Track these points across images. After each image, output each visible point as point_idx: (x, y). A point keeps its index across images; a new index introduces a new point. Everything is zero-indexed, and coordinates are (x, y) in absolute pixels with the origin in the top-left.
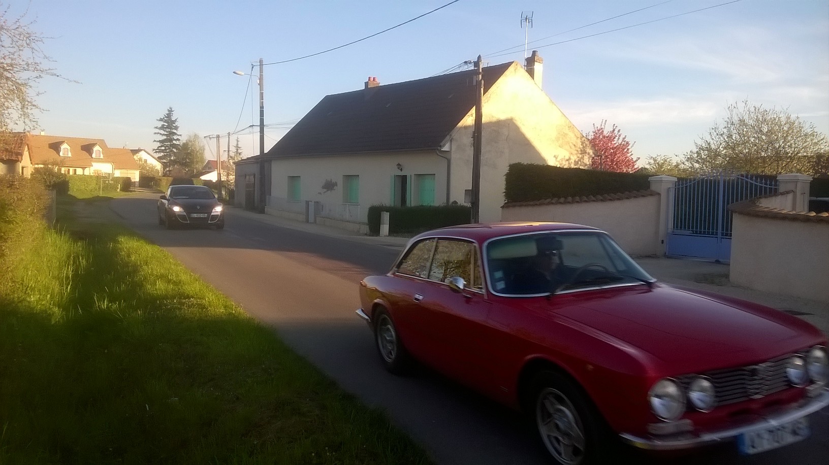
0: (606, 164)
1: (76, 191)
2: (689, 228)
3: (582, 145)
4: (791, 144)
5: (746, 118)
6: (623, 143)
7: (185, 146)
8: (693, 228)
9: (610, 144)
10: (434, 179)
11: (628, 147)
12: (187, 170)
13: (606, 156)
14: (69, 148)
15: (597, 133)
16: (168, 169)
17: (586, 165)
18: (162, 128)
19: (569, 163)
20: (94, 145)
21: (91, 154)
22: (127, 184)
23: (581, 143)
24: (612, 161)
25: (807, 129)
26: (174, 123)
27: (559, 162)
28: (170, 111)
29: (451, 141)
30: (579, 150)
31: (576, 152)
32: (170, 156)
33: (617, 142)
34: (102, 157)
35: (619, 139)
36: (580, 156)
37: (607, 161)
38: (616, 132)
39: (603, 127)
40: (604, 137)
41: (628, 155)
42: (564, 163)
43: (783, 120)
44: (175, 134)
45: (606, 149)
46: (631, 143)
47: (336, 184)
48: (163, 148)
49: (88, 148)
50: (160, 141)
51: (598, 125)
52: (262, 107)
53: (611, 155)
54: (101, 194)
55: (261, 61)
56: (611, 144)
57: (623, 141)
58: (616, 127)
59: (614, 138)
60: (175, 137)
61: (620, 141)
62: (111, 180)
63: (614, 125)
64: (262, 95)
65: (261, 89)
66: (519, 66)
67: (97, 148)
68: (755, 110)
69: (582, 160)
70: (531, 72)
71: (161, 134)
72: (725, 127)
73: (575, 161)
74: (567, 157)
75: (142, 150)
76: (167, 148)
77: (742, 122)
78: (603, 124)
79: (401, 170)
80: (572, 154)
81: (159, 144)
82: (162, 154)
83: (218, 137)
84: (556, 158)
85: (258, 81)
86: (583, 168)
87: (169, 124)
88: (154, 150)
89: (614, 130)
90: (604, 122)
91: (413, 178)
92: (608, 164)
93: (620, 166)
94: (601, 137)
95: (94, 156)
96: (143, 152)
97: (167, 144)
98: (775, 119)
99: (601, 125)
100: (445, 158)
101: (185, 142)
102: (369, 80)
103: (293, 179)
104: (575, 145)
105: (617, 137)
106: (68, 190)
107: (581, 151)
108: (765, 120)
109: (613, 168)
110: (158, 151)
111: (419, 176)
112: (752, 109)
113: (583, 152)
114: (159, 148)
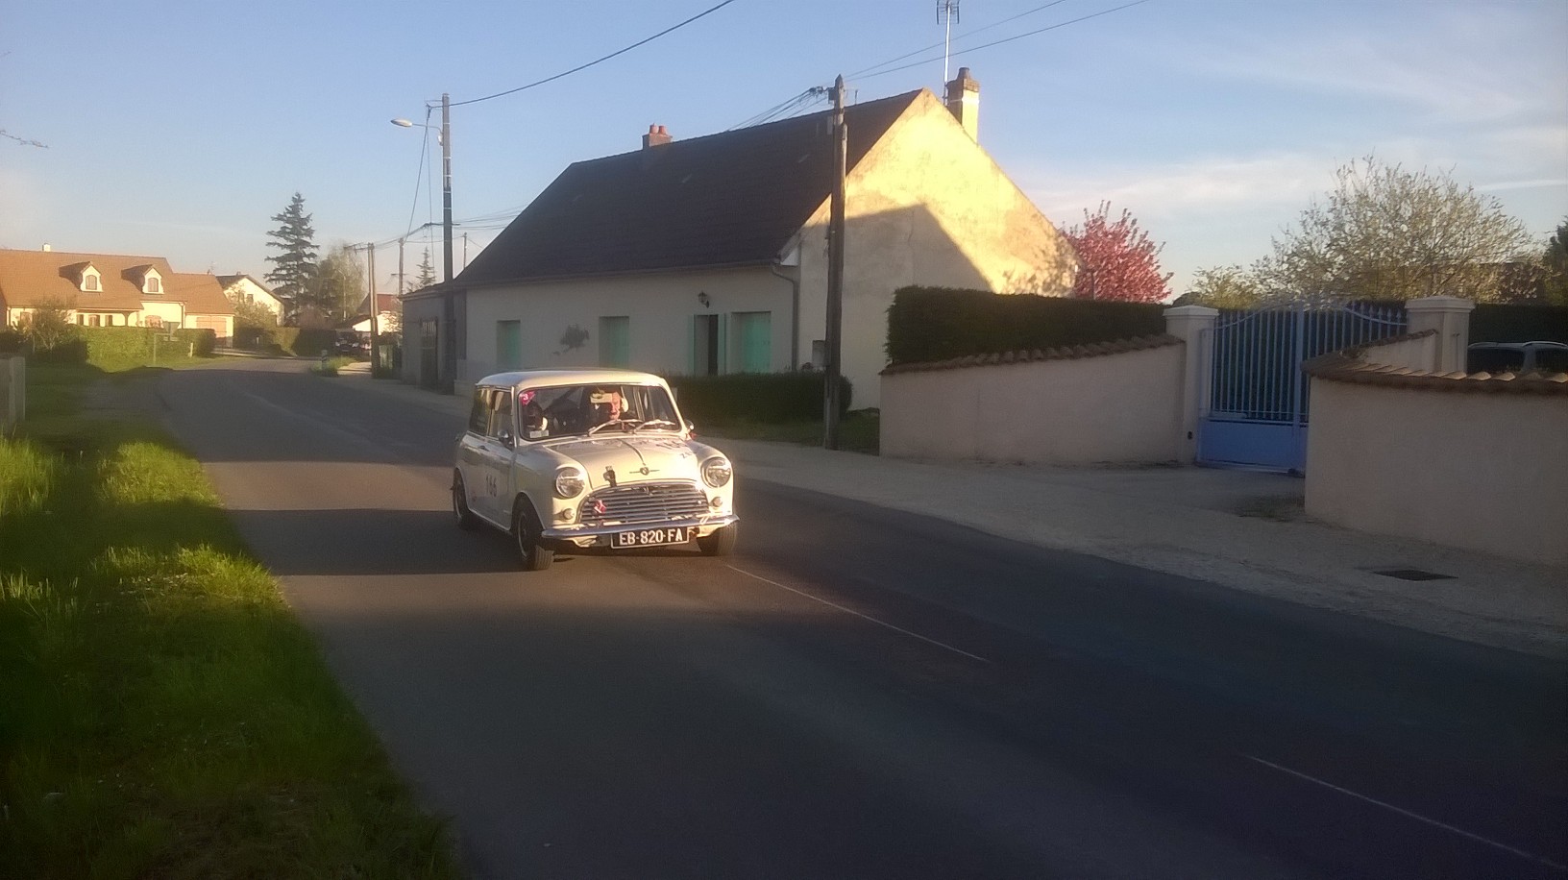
0: (1107, 287)
1: (101, 357)
2: (1239, 408)
3: (1057, 250)
4: (1456, 241)
5: (1371, 192)
6: (1142, 245)
7: (326, 267)
8: (1246, 408)
9: (1116, 248)
10: (769, 321)
11: (1152, 254)
12: (330, 312)
13: (1109, 272)
14: (98, 275)
15: (1091, 228)
16: (293, 312)
17: (1065, 289)
18: (282, 233)
19: (1033, 287)
20: (146, 268)
21: (140, 286)
22: (207, 342)
23: (1055, 248)
24: (1121, 280)
25: (1486, 211)
26: (306, 224)
27: (1013, 284)
28: (298, 201)
29: (800, 247)
30: (1052, 260)
31: (1047, 265)
32: (298, 287)
33: (1130, 243)
34: (161, 290)
35: (1133, 237)
36: (1055, 272)
37: (1109, 280)
38: (1128, 223)
39: (1102, 214)
40: (1106, 234)
41: (1151, 268)
42: (1023, 287)
43: (1442, 192)
44: (307, 244)
45: (1109, 257)
46: (1157, 245)
47: (585, 335)
48: (284, 272)
49: (134, 275)
50: (278, 259)
51: (1094, 211)
52: (447, 189)
53: (1117, 268)
54: (154, 362)
55: (445, 99)
56: (1120, 247)
57: (1141, 241)
58: (1129, 214)
59: (1125, 236)
60: (307, 251)
61: (1135, 242)
62: (175, 335)
63: (1125, 210)
64: (447, 164)
65: (446, 152)
66: (932, 98)
67: (151, 275)
68: (1388, 175)
69: (1058, 281)
70: (956, 110)
71: (279, 245)
72: (1331, 211)
73: (1044, 283)
74: (1029, 276)
75: (243, 276)
76: (292, 271)
77: (1363, 198)
78: (1103, 210)
79: (708, 304)
80: (1038, 268)
81: (275, 265)
82: (282, 284)
83: (371, 247)
84: (1009, 278)
85: (440, 138)
86: (1059, 296)
87: (295, 225)
88: (267, 275)
89: (1124, 221)
90: (1105, 206)
91: (729, 320)
92: (1113, 287)
93: (1135, 291)
94: (1100, 235)
95: (145, 289)
96: (245, 281)
97: (291, 263)
98: (1427, 192)
99: (1100, 211)
100: (787, 279)
101: (325, 259)
102: (651, 131)
103: (508, 326)
104: (1043, 252)
105: (1130, 235)
106: (87, 357)
107: (1056, 262)
108: (1408, 194)
109: (1123, 295)
110: (274, 277)
111: (741, 316)
112: (1383, 174)
113: (1061, 265)
114: (277, 272)
